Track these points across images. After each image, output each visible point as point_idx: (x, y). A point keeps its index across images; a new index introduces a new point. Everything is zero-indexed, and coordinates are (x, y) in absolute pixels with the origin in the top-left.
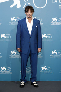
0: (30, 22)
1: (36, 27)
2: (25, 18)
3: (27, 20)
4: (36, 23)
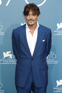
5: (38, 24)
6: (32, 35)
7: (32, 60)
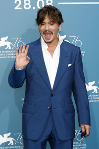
1: (70, 65)
2: (40, 39)
7: (52, 95)
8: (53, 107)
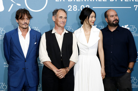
0: (24, 36)
1: (35, 43)
3: (20, 33)
4: (35, 37)
5: (29, 28)
6: (25, 38)
7: (25, 61)
8: (26, 68)
